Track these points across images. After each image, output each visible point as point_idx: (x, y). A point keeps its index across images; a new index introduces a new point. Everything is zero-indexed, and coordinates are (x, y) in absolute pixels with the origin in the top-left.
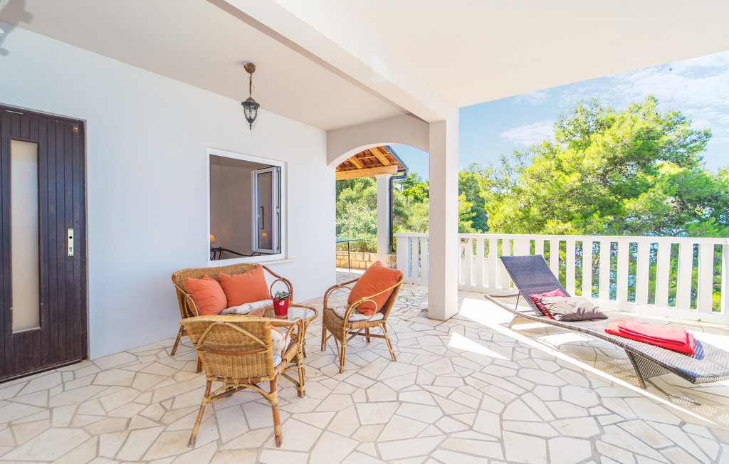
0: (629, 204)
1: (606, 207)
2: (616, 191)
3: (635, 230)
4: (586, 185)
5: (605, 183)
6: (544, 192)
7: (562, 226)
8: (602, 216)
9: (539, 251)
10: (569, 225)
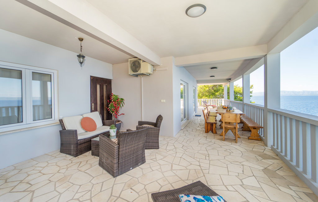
0: (217, 94)
1: (213, 94)
2: (215, 91)
3: (218, 98)
4: (209, 89)
5: (213, 89)
6: (202, 91)
7: (205, 98)
8: (212, 96)
9: (205, 100)
10: (207, 97)
